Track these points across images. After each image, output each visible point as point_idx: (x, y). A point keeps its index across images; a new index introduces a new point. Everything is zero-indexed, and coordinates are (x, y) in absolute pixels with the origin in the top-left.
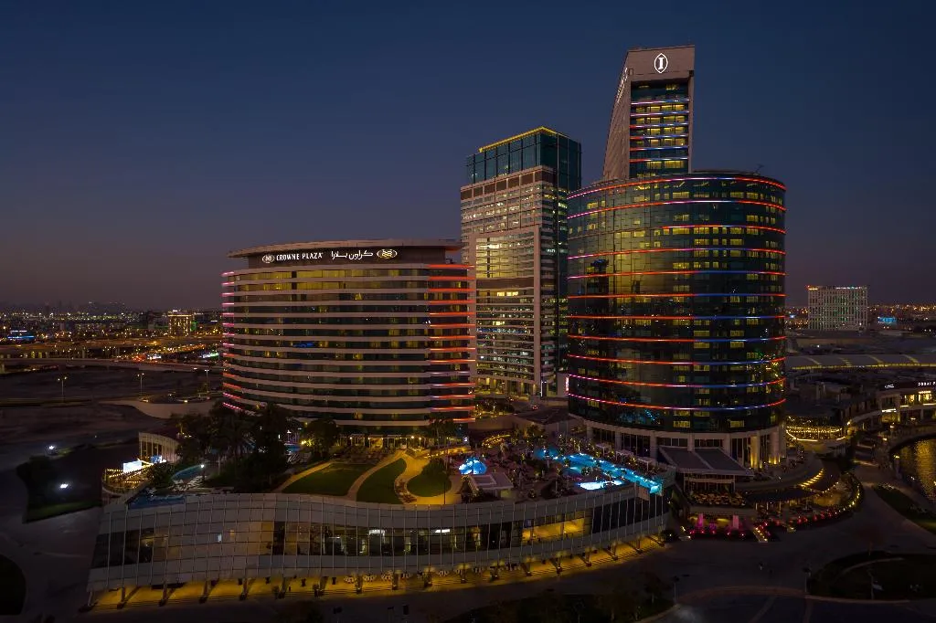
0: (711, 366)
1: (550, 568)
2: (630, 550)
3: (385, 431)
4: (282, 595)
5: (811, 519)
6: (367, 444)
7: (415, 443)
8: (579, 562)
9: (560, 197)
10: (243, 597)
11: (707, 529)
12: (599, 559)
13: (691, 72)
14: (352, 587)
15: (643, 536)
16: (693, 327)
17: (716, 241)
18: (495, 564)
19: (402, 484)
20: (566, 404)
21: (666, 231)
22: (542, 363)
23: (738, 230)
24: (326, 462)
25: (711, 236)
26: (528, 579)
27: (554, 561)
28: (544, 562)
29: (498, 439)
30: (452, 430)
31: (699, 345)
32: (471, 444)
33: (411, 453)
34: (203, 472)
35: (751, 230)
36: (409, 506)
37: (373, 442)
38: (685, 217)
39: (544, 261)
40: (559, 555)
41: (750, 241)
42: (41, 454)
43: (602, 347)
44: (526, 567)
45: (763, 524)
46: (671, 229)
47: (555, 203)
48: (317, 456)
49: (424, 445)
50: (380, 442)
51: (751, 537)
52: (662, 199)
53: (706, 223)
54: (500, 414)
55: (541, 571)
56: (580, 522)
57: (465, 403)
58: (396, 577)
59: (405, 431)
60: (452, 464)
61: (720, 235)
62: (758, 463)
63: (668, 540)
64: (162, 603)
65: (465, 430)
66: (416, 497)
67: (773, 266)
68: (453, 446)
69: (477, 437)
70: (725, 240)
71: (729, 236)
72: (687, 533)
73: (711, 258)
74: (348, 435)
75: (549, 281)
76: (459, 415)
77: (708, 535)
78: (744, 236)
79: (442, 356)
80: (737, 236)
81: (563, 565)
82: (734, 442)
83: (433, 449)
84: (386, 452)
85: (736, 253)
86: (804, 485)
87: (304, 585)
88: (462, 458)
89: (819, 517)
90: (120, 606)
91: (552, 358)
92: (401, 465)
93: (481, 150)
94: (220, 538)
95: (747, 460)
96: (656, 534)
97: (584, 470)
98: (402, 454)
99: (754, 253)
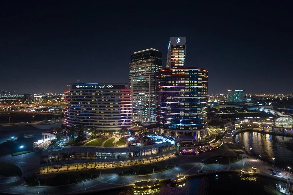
0: (189, 115)
1: (149, 161)
2: (167, 157)
3: (109, 131)
4: (86, 169)
5: (209, 150)
6: (105, 134)
7: (117, 134)
8: (155, 160)
9: (156, 68)
10: (77, 170)
11: (186, 152)
12: (160, 159)
13: (185, 43)
14: (103, 167)
15: (170, 154)
16: (185, 105)
17: (190, 84)
18: (136, 160)
19: (114, 143)
20: (155, 124)
21: (179, 82)
22: (151, 113)
23: (196, 82)
24: (95, 139)
25: (189, 83)
26: (143, 163)
27: (150, 160)
28: (147, 160)
29: (138, 133)
30: (126, 130)
31: (186, 109)
32: (131, 134)
33: (116, 136)
34: (65, 142)
35: (199, 82)
36: (116, 148)
37: (106, 134)
38: (184, 78)
39: (152, 85)
40: (151, 158)
41: (199, 84)
42: (10, 139)
43: (164, 109)
44: (143, 161)
45: (198, 151)
46: (180, 81)
47: (155, 69)
48: (92, 137)
49: (119, 134)
50: (108, 134)
51: (195, 154)
52: (178, 74)
53: (188, 80)
54: (139, 126)
55: (146, 162)
56: (155, 150)
57: (130, 124)
58: (113, 164)
59: (114, 131)
60: (126, 139)
61: (192, 83)
62: (200, 137)
63: (176, 155)
64: (57, 171)
65: (130, 131)
66: (118, 146)
67: (204, 90)
68: (127, 134)
69: (132, 132)
70: (193, 84)
71: (194, 83)
72: (181, 153)
73: (189, 89)
74: (100, 132)
75: (153, 90)
76: (128, 127)
77: (186, 154)
78: (197, 83)
79: (124, 112)
80: (196, 83)
81: (152, 161)
82: (194, 132)
83: (122, 135)
84: (110, 136)
85: (195, 87)
86: (210, 142)
87: (91, 167)
88: (129, 137)
89: (211, 149)
90: (47, 172)
91: (153, 111)
92: (114, 139)
93: (135, 53)
94: (70, 157)
95: (197, 137)
96: (173, 153)
97: (157, 139)
98: (114, 136)
99: (200, 87)
